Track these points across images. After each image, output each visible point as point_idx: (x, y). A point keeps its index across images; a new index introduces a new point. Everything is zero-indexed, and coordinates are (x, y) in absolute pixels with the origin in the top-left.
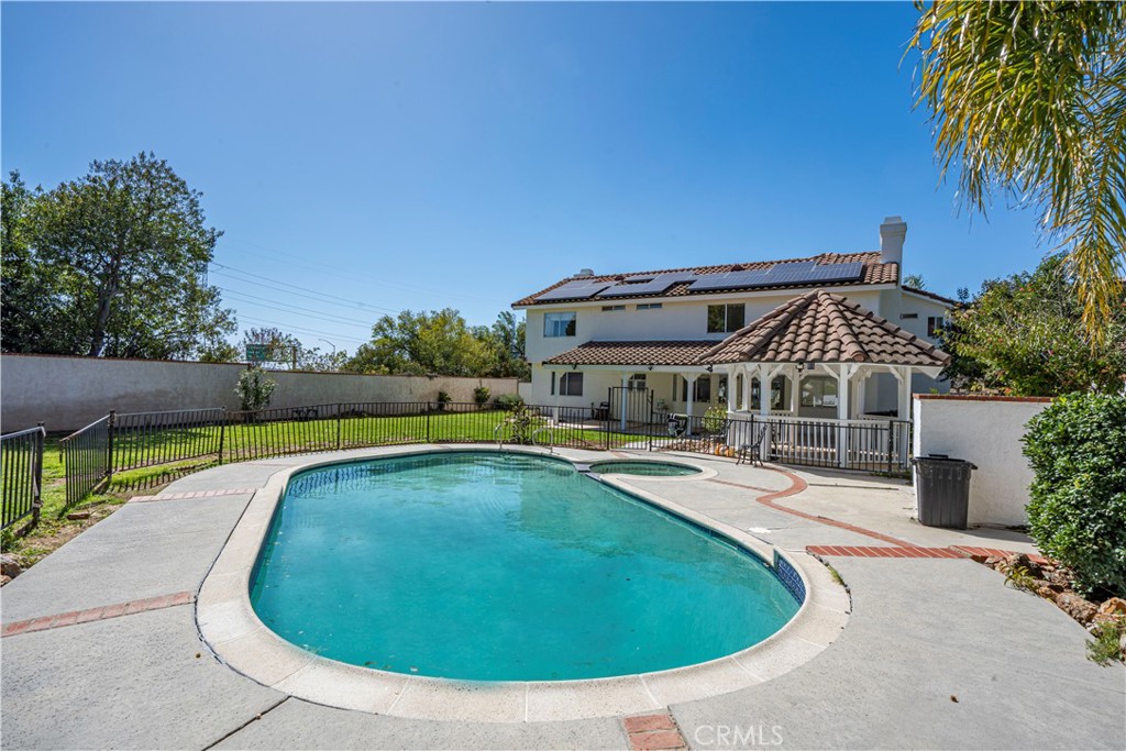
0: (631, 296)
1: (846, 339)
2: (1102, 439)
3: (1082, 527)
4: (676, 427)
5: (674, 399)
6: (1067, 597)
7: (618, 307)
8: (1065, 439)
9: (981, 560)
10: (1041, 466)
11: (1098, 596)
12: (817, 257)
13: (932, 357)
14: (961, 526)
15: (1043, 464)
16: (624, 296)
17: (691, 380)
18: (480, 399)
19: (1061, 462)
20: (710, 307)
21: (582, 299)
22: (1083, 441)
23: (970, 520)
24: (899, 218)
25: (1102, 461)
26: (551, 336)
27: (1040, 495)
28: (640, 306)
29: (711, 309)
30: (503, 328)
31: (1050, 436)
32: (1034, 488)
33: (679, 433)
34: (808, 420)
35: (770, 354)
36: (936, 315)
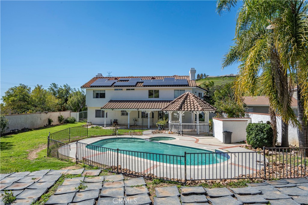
0: (125, 86)
1: (199, 106)
2: (255, 129)
3: (254, 140)
4: (160, 127)
5: (139, 117)
6: (252, 149)
7: (120, 89)
8: (251, 129)
9: (240, 147)
10: (248, 133)
11: (256, 148)
12: (174, 76)
13: (213, 109)
14: (230, 143)
15: (249, 133)
16: (123, 86)
17: (149, 113)
18: (60, 119)
19: (251, 132)
20: (149, 90)
21: (108, 86)
22: (253, 129)
23: (232, 142)
24: (194, 68)
25: (256, 132)
26: (95, 98)
27: (248, 137)
28: (127, 89)
29: (149, 91)
30: (53, 90)
31: (250, 129)
32: (247, 136)
33: (161, 129)
34: (185, 124)
35: (183, 109)
36: (200, 92)
